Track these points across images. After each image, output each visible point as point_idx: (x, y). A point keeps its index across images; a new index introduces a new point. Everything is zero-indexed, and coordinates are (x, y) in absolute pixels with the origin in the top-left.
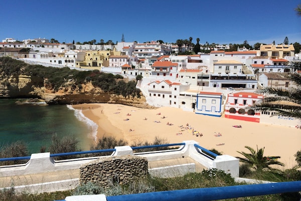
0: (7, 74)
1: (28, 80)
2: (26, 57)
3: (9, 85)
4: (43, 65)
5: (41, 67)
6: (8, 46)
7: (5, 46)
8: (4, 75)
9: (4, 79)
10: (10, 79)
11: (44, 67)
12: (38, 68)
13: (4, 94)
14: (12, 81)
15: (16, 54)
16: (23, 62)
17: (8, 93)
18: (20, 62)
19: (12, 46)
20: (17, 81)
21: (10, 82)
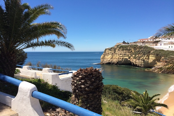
0: (144, 55)
1: (154, 58)
2: (156, 45)
3: (144, 60)
4: (164, 49)
5: (163, 50)
6: (150, 40)
7: (148, 40)
8: (143, 55)
9: (142, 57)
10: (145, 57)
11: (164, 50)
12: (160, 51)
13: (142, 65)
14: (146, 58)
15: (151, 44)
16: (153, 48)
17: (144, 64)
18: (152, 48)
19: (152, 40)
20: (149, 59)
21: (145, 59)
